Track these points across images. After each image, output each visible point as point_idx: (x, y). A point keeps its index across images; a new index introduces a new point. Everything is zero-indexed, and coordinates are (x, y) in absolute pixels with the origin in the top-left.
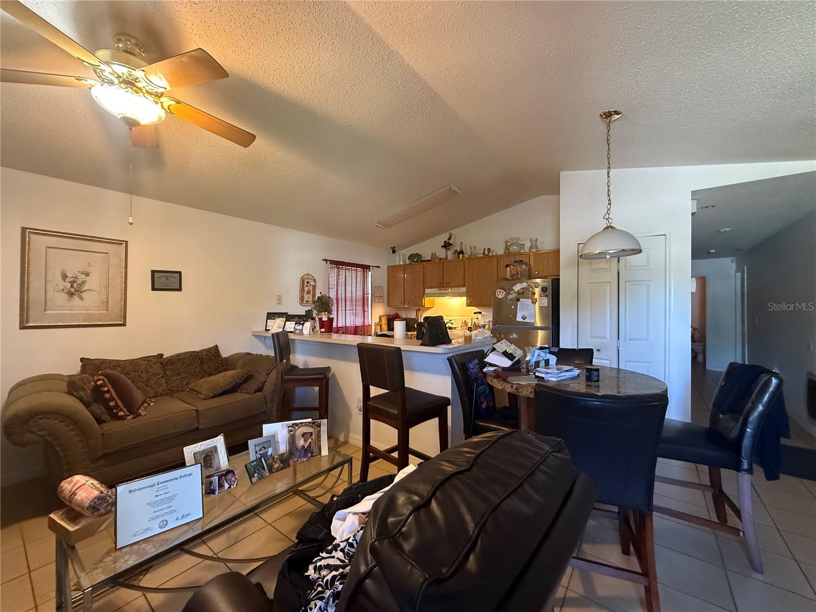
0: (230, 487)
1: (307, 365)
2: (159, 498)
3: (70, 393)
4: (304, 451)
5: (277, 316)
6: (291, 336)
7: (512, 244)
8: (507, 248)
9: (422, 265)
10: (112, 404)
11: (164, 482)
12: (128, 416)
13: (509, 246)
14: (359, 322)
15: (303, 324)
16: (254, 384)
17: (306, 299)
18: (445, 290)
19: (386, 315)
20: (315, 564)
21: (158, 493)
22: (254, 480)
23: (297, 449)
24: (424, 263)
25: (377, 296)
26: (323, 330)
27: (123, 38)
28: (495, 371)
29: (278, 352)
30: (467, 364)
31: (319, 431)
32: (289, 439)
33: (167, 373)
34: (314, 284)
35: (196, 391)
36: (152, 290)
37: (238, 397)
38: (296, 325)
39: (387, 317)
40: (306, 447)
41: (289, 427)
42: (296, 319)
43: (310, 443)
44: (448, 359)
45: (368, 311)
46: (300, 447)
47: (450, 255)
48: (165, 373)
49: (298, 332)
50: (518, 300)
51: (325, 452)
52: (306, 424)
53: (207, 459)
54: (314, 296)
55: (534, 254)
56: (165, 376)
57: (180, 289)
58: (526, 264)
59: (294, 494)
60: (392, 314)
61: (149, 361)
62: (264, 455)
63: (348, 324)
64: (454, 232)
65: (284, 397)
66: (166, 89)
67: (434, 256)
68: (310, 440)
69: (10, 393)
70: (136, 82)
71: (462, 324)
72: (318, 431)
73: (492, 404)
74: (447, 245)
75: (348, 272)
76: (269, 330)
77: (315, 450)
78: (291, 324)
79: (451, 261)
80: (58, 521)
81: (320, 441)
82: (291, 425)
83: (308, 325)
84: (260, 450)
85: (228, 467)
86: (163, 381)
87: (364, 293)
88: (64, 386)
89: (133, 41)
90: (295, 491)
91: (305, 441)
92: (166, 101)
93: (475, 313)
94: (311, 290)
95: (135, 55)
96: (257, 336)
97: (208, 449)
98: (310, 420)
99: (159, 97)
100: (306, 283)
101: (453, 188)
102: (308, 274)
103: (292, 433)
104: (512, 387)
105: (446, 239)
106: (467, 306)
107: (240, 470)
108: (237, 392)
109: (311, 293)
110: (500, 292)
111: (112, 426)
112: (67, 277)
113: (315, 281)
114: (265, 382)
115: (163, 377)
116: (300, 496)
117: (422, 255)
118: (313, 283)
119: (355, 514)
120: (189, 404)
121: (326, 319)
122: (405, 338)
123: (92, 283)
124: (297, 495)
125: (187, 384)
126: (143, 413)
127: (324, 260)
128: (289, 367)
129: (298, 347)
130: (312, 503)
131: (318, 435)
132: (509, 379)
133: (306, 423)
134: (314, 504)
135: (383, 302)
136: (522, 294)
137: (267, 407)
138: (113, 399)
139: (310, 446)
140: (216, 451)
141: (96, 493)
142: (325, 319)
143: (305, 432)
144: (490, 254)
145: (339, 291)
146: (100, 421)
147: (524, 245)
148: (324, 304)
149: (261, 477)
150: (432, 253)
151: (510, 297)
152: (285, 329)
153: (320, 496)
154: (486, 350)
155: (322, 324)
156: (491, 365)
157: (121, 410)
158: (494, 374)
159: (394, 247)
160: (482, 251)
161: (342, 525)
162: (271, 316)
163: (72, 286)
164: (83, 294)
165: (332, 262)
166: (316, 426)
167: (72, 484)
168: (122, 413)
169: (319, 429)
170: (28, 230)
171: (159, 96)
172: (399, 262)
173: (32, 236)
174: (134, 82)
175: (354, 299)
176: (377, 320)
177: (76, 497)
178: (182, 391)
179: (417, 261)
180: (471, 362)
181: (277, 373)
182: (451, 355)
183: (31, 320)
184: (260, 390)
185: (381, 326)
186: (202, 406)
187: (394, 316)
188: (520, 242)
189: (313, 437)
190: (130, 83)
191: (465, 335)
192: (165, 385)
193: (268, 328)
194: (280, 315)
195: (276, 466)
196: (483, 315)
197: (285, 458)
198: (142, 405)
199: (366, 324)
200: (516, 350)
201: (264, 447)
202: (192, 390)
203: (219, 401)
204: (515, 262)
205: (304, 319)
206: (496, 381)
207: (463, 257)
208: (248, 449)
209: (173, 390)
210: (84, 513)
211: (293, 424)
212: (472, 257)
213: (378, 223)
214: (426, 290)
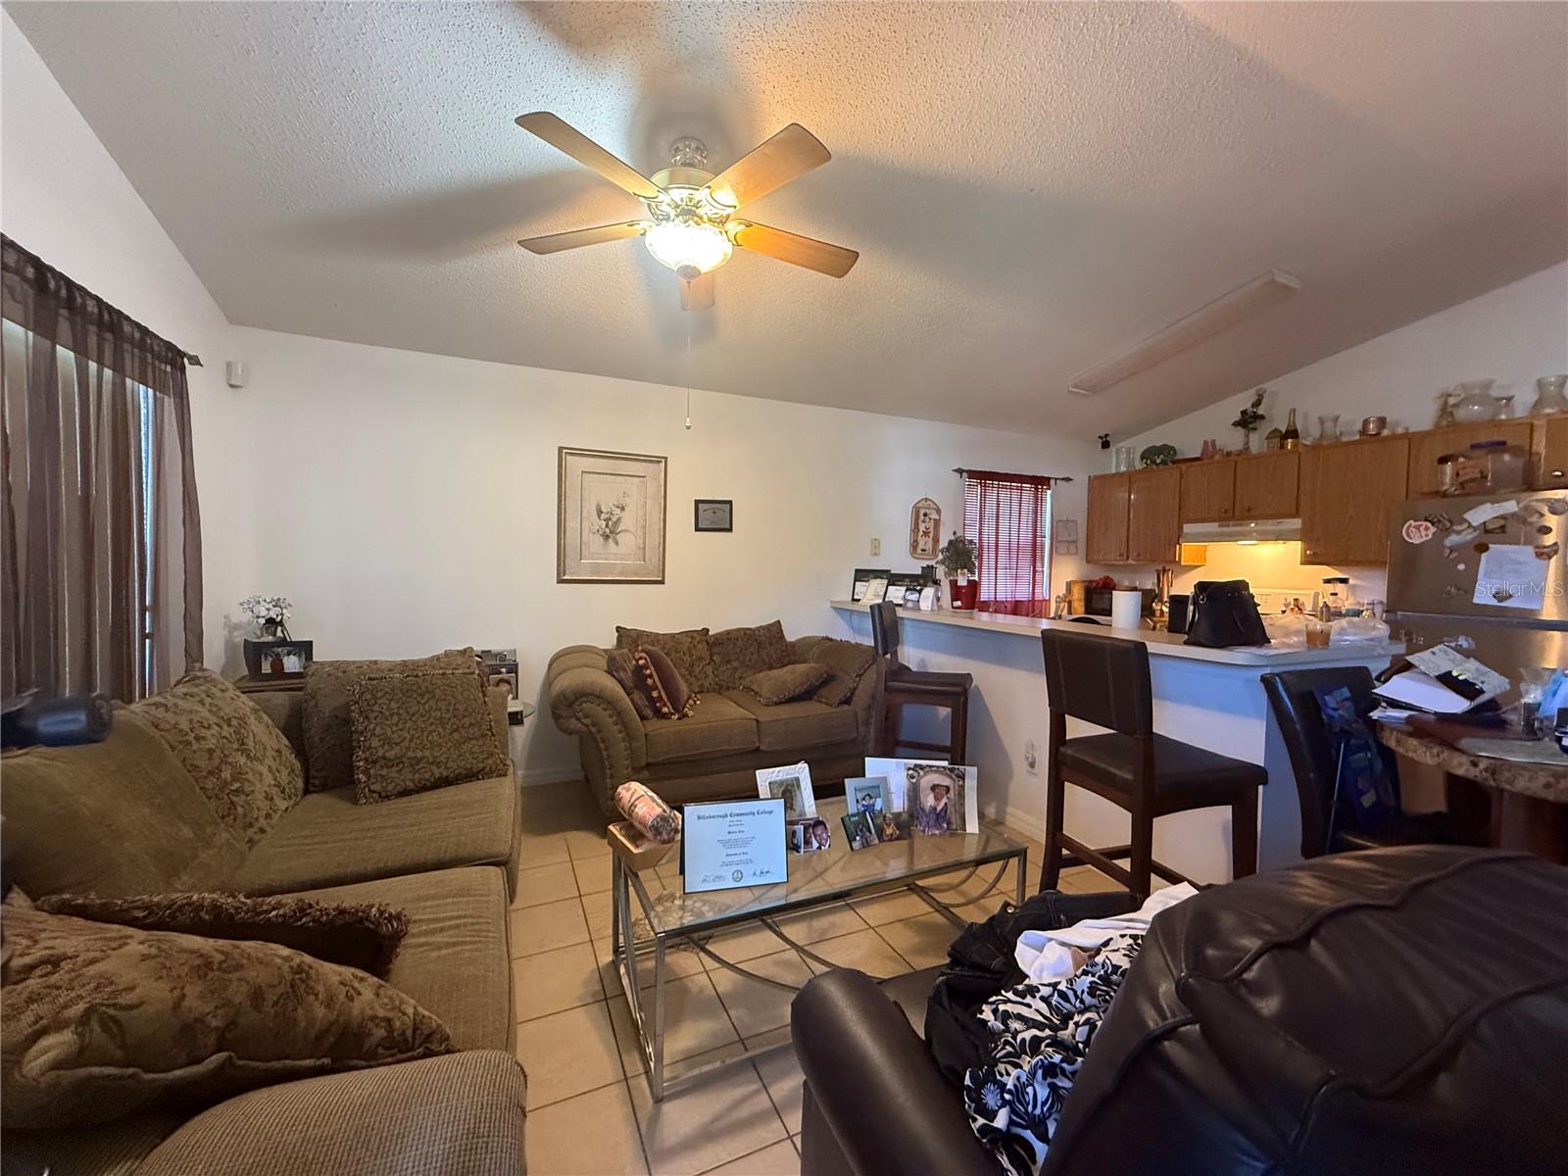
0: (819, 848)
1: (925, 666)
2: (733, 837)
3: (609, 672)
4: (933, 816)
5: (872, 576)
6: (900, 613)
7: (1468, 400)
8: (1445, 411)
9: (1176, 473)
10: (655, 694)
11: (738, 815)
12: (672, 714)
13: (1455, 406)
14: (1023, 593)
15: (920, 592)
16: (837, 691)
17: (921, 546)
18: (1241, 525)
19: (1083, 582)
20: (994, 1006)
21: (732, 829)
22: (856, 845)
23: (923, 810)
24: (1183, 466)
25: (1062, 542)
26: (959, 603)
27: (680, 146)
28: (1409, 720)
29: (879, 638)
30: (1317, 696)
31: (963, 787)
32: (909, 790)
33: (715, 658)
34: (938, 517)
35: (753, 690)
36: (696, 530)
37: (813, 709)
38: (908, 593)
39: (1084, 585)
40: (939, 809)
41: (909, 769)
42: (907, 582)
43: (946, 804)
44: (1263, 679)
45: (1043, 571)
46: (927, 809)
47: (1257, 442)
48: (711, 658)
49: (910, 605)
50: (1482, 548)
51: (972, 826)
52: (938, 770)
53: (787, 793)
54: (936, 541)
55: (1551, 421)
56: (712, 664)
57: (730, 530)
58: (1516, 451)
59: (908, 890)
60: (1097, 578)
61: (692, 637)
62: (870, 808)
63: (1001, 597)
64: (1269, 386)
65: (886, 718)
66: (735, 207)
67: (1210, 448)
68: (945, 800)
69: (550, 666)
70: (697, 208)
71: (1286, 605)
72: (960, 786)
73: (1392, 802)
74: (1248, 421)
75: (1003, 492)
76: (859, 600)
77: (954, 818)
78: (897, 590)
79: (1258, 457)
80: (619, 837)
81: (963, 805)
82: (912, 767)
83: (929, 592)
84: (864, 799)
85: (816, 816)
86: (709, 669)
87: (1035, 537)
88: (604, 663)
89: (693, 146)
90: (909, 884)
91: (937, 799)
92: (733, 227)
93: (1328, 581)
94: (931, 530)
95: (694, 167)
96: (839, 610)
97: (787, 780)
98: (945, 763)
99: (723, 223)
100: (923, 517)
101: (1281, 279)
102: (926, 500)
103: (914, 781)
104: (1475, 764)
105: (1247, 405)
106: (1301, 564)
107: (833, 822)
108: (811, 699)
109: (931, 535)
110: (1418, 528)
111: (655, 726)
112: (602, 512)
113: (938, 511)
114: (855, 689)
115: (709, 664)
116: (919, 896)
117: (1177, 448)
118: (934, 516)
119: (1063, 944)
120: (746, 709)
121: (965, 583)
122: (1139, 628)
123: (628, 521)
124: (915, 893)
125: (740, 678)
126: (691, 713)
127: (956, 471)
128: (896, 667)
129: (907, 632)
130: (942, 914)
131: (959, 793)
132: (1465, 743)
133: (938, 767)
134: (946, 917)
135: (1076, 554)
136: (1498, 531)
137: (858, 732)
138: (656, 688)
139: (946, 811)
140: (799, 786)
141: (659, 811)
142: (962, 582)
143: (936, 783)
144: (1385, 432)
145: (985, 531)
146: (643, 718)
147: (1509, 399)
148: (961, 554)
149: (866, 845)
150: (1205, 442)
151: (1453, 539)
152: (887, 599)
153: (959, 906)
154: (1376, 667)
155: (956, 592)
156: (1394, 704)
157: (665, 705)
158: (1410, 729)
159: (1107, 435)
160: (1359, 426)
161: (1037, 957)
162: (862, 575)
163: (607, 526)
164: (618, 537)
165: (972, 474)
166: (956, 776)
167: (631, 792)
168: (665, 710)
169: (961, 783)
170: (565, 451)
171: (723, 221)
172: (1118, 465)
173: (569, 458)
174: (694, 209)
175: (1014, 545)
176: (1062, 591)
177: (637, 810)
178: (733, 689)
179: (1164, 463)
180: (1329, 693)
181: (878, 674)
182: (1268, 671)
183: (567, 572)
184: (847, 701)
185: (1070, 603)
186: (766, 715)
187: (1101, 583)
188: (1494, 393)
189: (952, 794)
190: (689, 213)
191: (1310, 628)
192: (711, 675)
193: (856, 597)
194: (878, 574)
195: (889, 831)
196: (1354, 586)
197: (904, 822)
198: (687, 701)
199: (1038, 597)
200: (1484, 674)
201: (869, 795)
202: (748, 689)
203: (785, 712)
204: (1473, 447)
205: (922, 581)
206: (1415, 743)
207: (1295, 446)
208: (844, 794)
209: (722, 686)
210: (646, 834)
211: (916, 765)
212: (1325, 443)
213: (1076, 387)
214: (1185, 526)
